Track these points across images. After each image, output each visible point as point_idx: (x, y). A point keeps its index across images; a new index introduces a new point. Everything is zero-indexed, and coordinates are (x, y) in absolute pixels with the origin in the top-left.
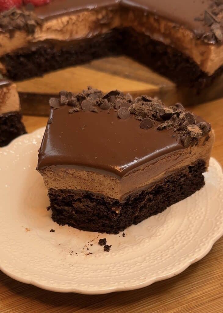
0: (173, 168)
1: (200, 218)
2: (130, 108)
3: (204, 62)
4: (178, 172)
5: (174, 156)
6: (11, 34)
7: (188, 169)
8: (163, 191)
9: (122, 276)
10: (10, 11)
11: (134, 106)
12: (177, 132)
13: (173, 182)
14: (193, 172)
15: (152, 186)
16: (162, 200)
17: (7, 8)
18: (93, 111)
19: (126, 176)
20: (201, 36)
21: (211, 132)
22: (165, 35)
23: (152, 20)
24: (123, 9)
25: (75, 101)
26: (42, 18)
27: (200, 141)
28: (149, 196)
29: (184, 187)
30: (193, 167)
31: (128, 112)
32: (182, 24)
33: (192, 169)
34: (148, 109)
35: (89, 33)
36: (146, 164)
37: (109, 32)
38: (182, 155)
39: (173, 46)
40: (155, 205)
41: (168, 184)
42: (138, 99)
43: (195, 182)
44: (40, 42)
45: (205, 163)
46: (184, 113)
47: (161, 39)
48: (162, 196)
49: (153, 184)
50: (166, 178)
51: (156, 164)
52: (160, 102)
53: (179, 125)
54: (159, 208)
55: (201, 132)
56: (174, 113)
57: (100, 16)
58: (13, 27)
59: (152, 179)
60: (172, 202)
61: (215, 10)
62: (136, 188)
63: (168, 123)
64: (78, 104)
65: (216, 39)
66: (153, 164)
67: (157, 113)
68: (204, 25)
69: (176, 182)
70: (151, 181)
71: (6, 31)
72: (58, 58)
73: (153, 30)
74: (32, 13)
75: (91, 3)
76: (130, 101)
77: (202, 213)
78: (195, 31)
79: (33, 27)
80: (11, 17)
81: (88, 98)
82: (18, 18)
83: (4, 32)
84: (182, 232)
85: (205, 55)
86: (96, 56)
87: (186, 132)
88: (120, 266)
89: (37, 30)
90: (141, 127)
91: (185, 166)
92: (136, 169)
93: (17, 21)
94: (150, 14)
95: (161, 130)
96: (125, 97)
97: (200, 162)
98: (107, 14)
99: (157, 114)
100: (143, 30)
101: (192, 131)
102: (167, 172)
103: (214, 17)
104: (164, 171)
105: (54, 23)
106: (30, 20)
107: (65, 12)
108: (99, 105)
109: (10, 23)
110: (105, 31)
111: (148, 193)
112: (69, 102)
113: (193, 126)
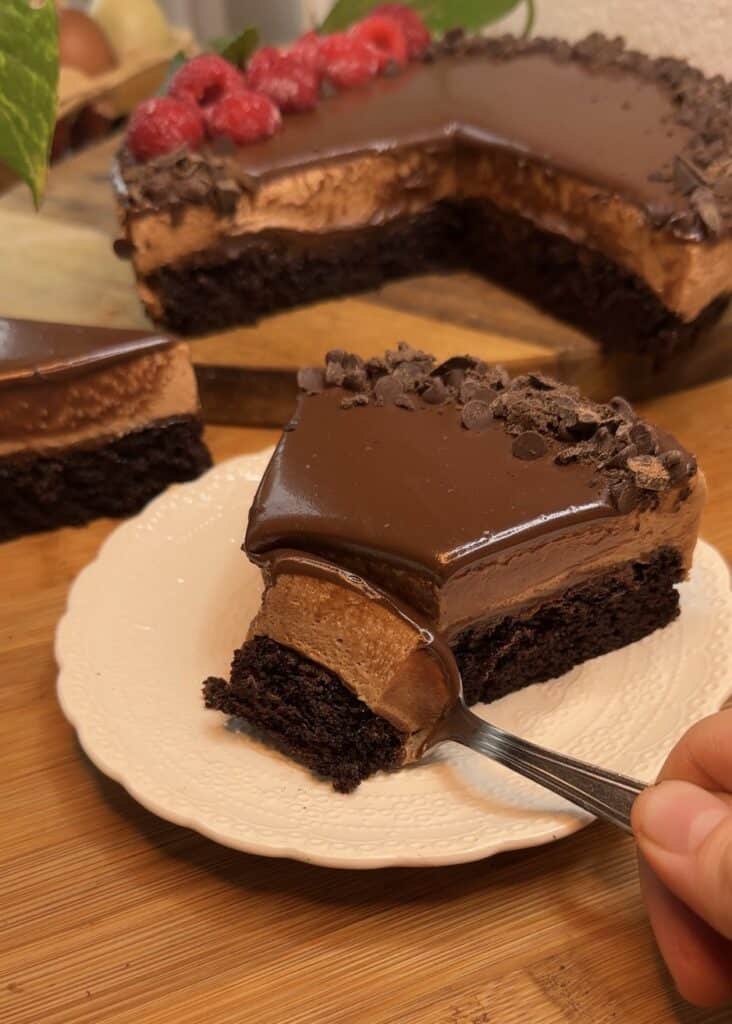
0: (589, 565)
1: (652, 698)
2: (495, 404)
3: (671, 287)
4: (604, 577)
5: (592, 533)
6: (176, 214)
7: (631, 571)
8: (563, 623)
9: (423, 829)
10: (172, 156)
11: (505, 397)
12: (605, 472)
13: (590, 602)
14: (646, 578)
15: (532, 608)
16: (560, 647)
17: (164, 150)
18: (403, 407)
19: (457, 578)
20: (665, 220)
21: (697, 479)
22: (572, 218)
23: (538, 180)
24: (463, 152)
25: (361, 379)
26: (255, 173)
27: (666, 498)
28: (523, 631)
29: (620, 615)
30: (645, 567)
31: (488, 414)
32: (616, 189)
33: (645, 572)
34: (539, 410)
35: (375, 213)
36: (512, 550)
37: (430, 210)
38: (614, 533)
39: (592, 246)
40: (540, 657)
41: (576, 607)
42: (519, 381)
43: (652, 606)
44: (249, 236)
45: (681, 559)
46: (630, 425)
47: (563, 229)
48: (561, 636)
49: (535, 603)
50: (570, 590)
51: (541, 550)
52: (574, 394)
53: (613, 455)
54: (551, 664)
55: (665, 475)
56: (604, 421)
57: (405, 170)
58: (181, 198)
59: (532, 590)
60: (586, 654)
61: (700, 153)
62: (488, 608)
63: (585, 447)
64: (367, 385)
65: (704, 228)
66: (532, 550)
67: (560, 419)
68: (673, 193)
69: (597, 603)
70: (529, 593)
71: (161, 208)
72: (296, 278)
73: (541, 205)
74: (229, 161)
75: (380, 137)
76: (499, 386)
78: (651, 208)
79: (233, 197)
80: (176, 171)
81: (396, 372)
82: (193, 174)
83: (157, 209)
84: (600, 732)
85: (675, 269)
86: (394, 271)
87: (626, 474)
88: (425, 803)
89: (243, 204)
90: (514, 455)
91: (623, 562)
92: (486, 560)
93: (190, 181)
94: (534, 163)
95: (566, 465)
96: (487, 374)
97: (667, 555)
98: (422, 166)
99: (561, 422)
100: (517, 205)
101: (639, 473)
102: (571, 573)
103: (700, 172)
104: (564, 571)
105: (285, 188)
106: (224, 178)
107: (314, 158)
108: (420, 390)
109: (171, 187)
110: (417, 207)
111: (520, 625)
112: (345, 379)
113: (645, 460)
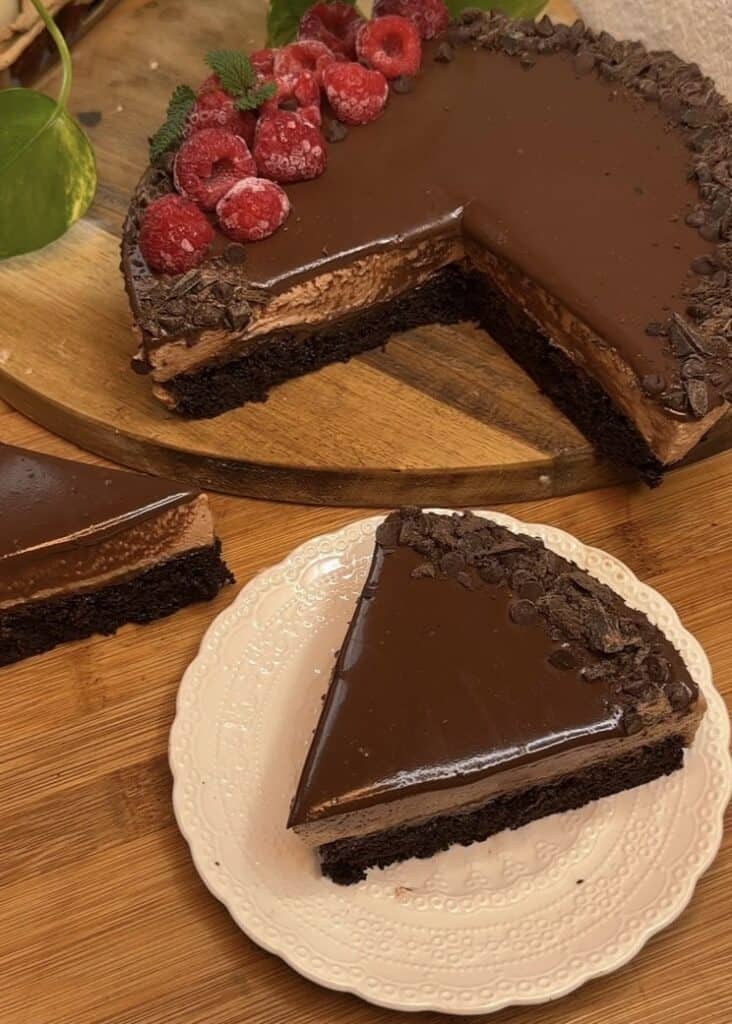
1: (647, 853)
2: (540, 602)
6: (191, 339)
7: (641, 752)
11: (549, 598)
20: (656, 393)
26: (265, 284)
30: (653, 748)
57: (413, 254)
58: (196, 325)
63: (608, 667)
64: (434, 553)
65: (691, 410)
77: (656, 841)
79: (245, 318)
83: (173, 336)
100: (522, 300)
106: (236, 302)
110: (424, 276)
